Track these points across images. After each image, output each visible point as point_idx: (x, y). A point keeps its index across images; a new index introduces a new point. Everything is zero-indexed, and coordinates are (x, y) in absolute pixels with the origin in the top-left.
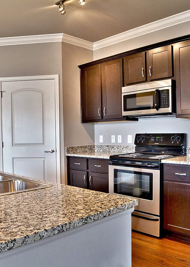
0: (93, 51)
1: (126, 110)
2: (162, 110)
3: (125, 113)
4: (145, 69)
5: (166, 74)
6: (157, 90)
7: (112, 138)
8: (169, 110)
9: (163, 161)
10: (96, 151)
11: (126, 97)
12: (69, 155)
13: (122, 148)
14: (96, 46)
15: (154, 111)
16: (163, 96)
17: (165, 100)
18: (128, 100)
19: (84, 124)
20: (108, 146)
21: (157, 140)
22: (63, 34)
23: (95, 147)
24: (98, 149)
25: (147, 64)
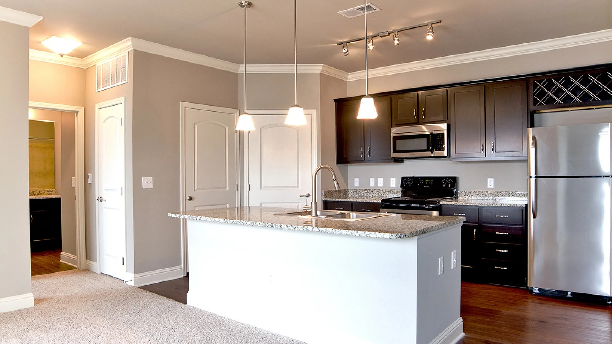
0: (346, 82)
1: (395, 151)
2: (437, 153)
3: (393, 155)
4: (417, 111)
5: (441, 118)
6: (432, 133)
7: (371, 181)
8: (445, 153)
9: (442, 203)
10: (350, 195)
11: (395, 138)
12: (328, 199)
13: (384, 192)
14: (351, 77)
15: (429, 154)
16: (438, 139)
17: (440, 143)
18: (398, 141)
19: (340, 165)
20: (365, 190)
21: (427, 183)
22: (323, 65)
23: (349, 191)
24: (352, 193)
25: (420, 105)
